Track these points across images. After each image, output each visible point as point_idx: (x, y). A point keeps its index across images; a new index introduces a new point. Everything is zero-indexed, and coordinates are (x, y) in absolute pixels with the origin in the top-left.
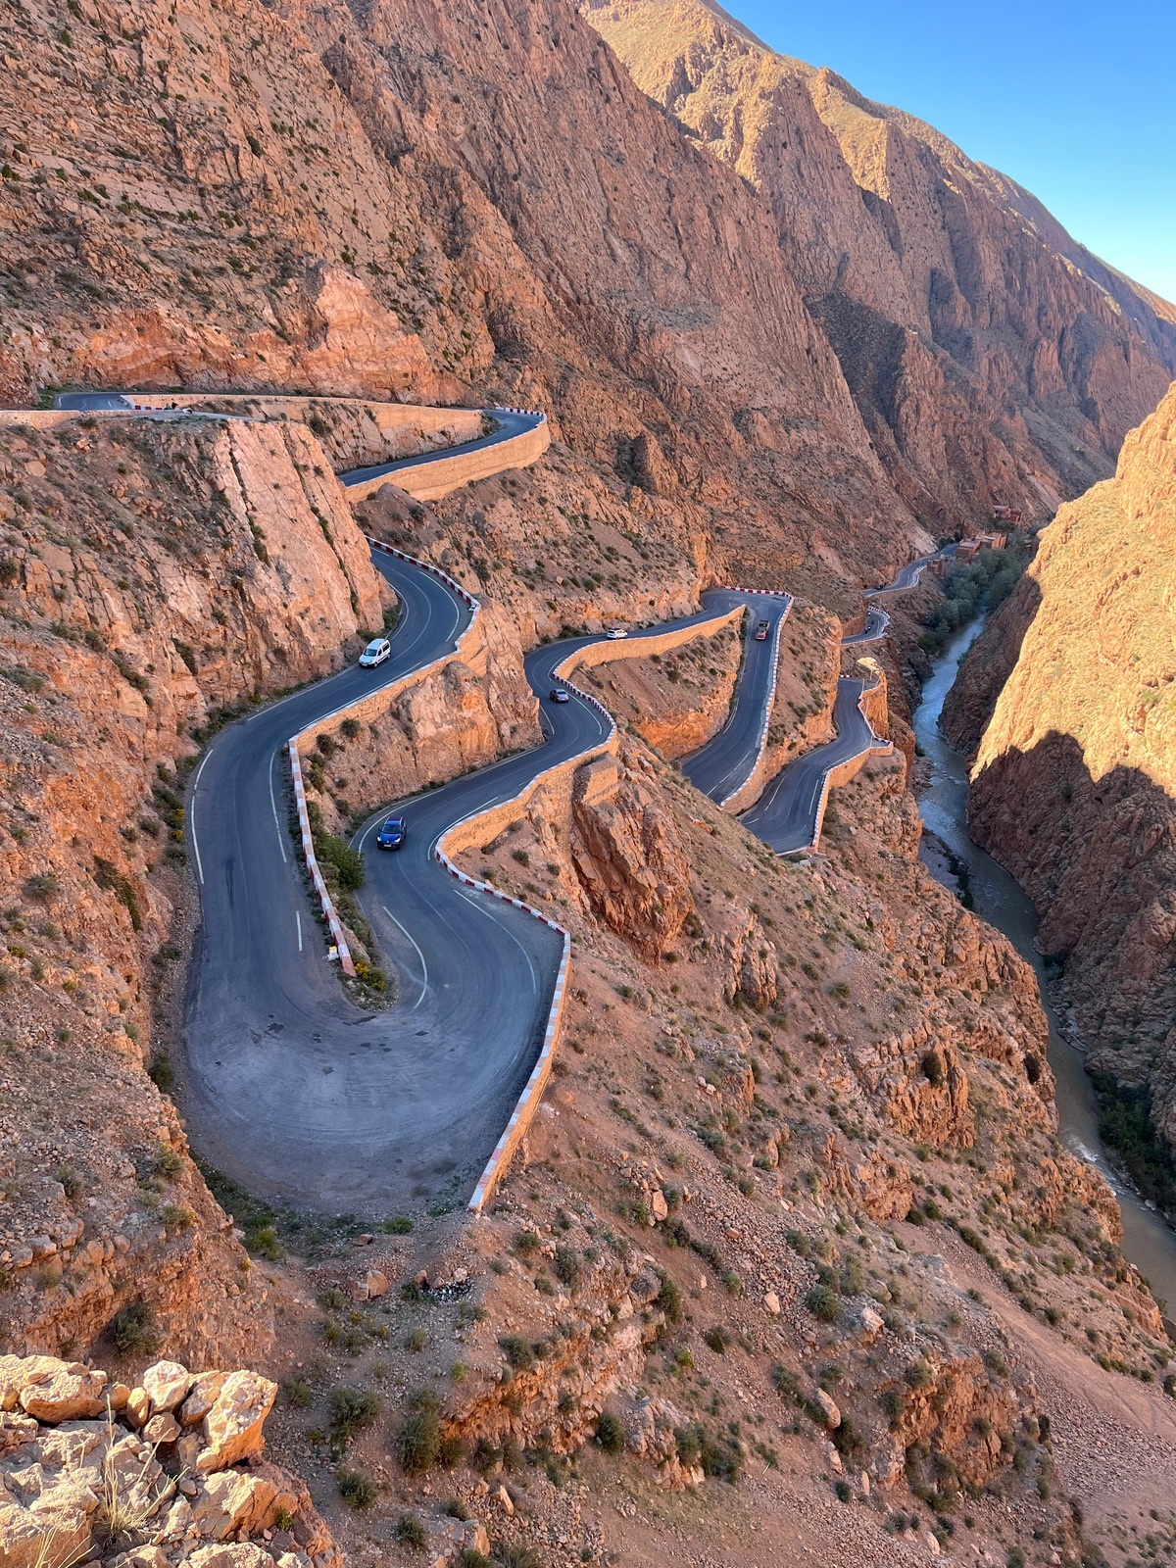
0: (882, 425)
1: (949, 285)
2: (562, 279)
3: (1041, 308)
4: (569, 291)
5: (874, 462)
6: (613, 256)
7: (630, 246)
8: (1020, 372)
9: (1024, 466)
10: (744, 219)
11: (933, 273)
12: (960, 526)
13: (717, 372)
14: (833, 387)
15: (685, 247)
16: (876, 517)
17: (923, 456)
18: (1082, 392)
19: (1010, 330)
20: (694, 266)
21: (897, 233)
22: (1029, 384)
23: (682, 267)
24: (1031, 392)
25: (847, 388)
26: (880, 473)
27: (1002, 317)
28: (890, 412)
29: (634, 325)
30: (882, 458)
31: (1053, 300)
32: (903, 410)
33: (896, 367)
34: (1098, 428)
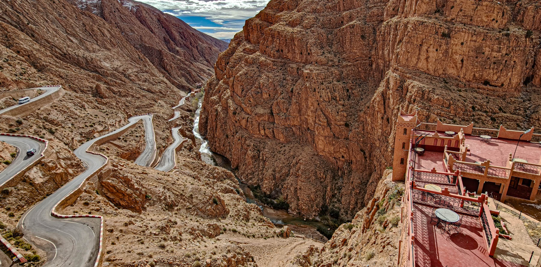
0: (165, 72)
1: (169, 39)
2: (57, 49)
3: (190, 42)
4: (60, 52)
5: (165, 80)
6: (72, 41)
7: (76, 39)
9: (199, 74)
10: (109, 30)
11: (164, 37)
12: (190, 89)
13: (115, 66)
14: (149, 65)
15: (94, 37)
19: (186, 47)
20: (99, 42)
21: (152, 30)
23: (95, 42)
24: (195, 59)
25: (152, 65)
26: (168, 82)
28: (164, 68)
29: (86, 58)
30: (166, 78)
32: (168, 67)
33: (163, 58)
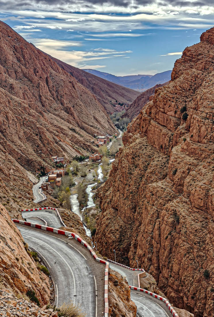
3: (35, 69)
8: (36, 98)
9: (56, 138)
12: (43, 168)
16: (13, 169)
17: (16, 139)
18: (62, 104)
19: (26, 79)
22: (41, 102)
27: (21, 75)
31: (39, 66)
34: (74, 118)
